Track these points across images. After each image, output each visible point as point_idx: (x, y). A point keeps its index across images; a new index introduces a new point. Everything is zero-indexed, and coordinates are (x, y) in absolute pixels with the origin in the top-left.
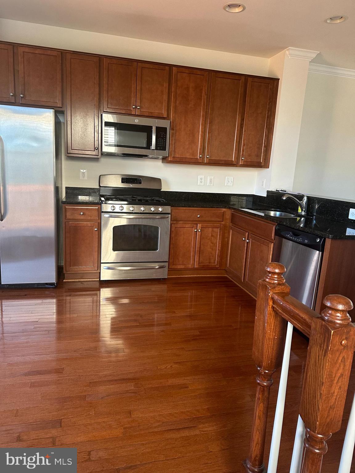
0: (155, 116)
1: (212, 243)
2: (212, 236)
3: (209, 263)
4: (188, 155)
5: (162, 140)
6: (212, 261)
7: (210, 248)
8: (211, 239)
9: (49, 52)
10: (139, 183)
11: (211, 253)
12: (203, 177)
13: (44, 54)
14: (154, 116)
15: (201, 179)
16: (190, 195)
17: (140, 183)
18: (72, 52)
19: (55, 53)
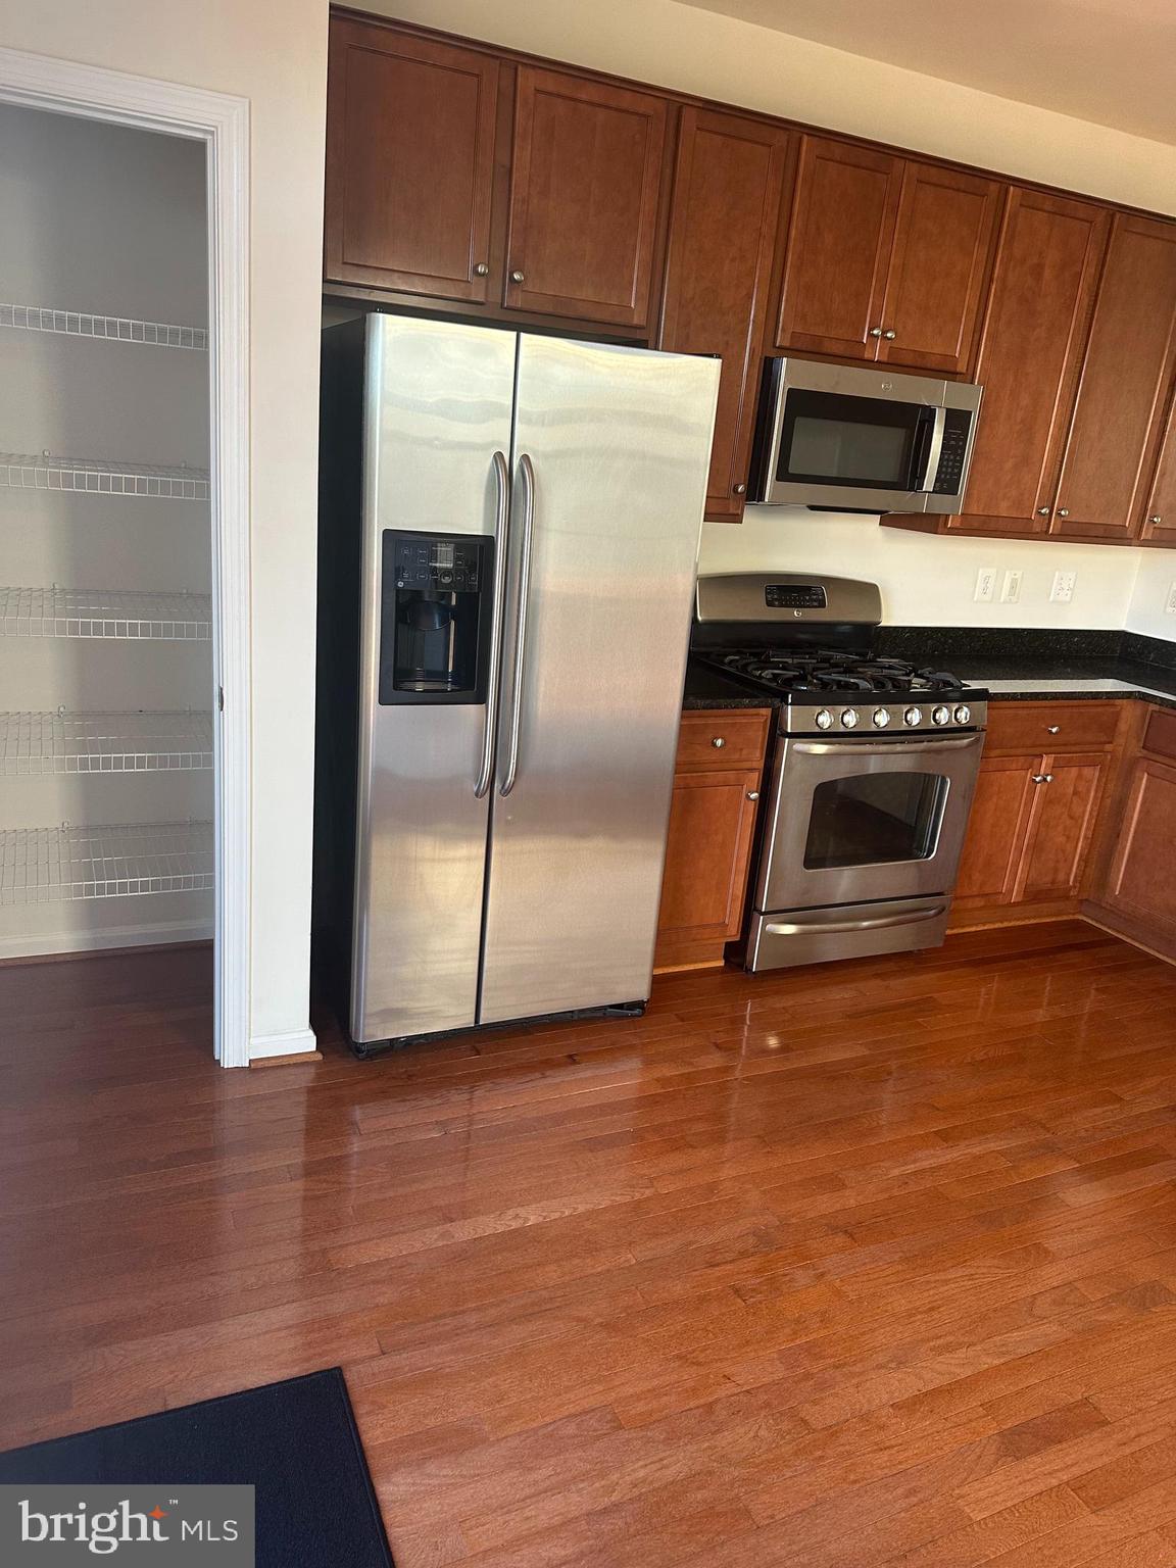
0: (933, 366)
1: (1071, 818)
2: (1075, 793)
3: (1053, 882)
4: (1004, 509)
5: (952, 457)
6: (1061, 877)
7: (1064, 835)
8: (1072, 802)
9: (626, 100)
10: (815, 604)
11: (1063, 851)
12: (992, 571)
13: (607, 107)
14: (929, 366)
15: (986, 579)
16: (951, 638)
17: (822, 604)
18: (701, 105)
19: (645, 105)
